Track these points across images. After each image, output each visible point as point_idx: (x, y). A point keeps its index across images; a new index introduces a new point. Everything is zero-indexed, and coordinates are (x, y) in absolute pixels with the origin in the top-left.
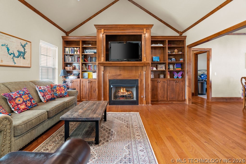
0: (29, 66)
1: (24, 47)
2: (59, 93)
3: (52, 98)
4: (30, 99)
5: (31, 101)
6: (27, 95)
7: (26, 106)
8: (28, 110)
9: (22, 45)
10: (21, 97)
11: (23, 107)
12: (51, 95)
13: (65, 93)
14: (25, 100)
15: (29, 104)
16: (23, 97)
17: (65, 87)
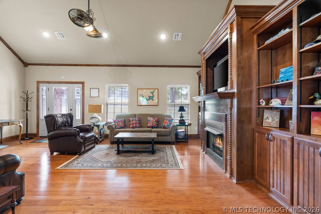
0: (157, 104)
1: (152, 93)
2: (164, 125)
3: (153, 126)
4: (136, 123)
5: (136, 124)
6: (135, 121)
7: (133, 126)
8: (133, 128)
9: (151, 92)
10: (132, 121)
11: (131, 126)
12: (153, 124)
13: (167, 126)
14: (133, 123)
15: (134, 125)
16: (133, 121)
17: (169, 121)
